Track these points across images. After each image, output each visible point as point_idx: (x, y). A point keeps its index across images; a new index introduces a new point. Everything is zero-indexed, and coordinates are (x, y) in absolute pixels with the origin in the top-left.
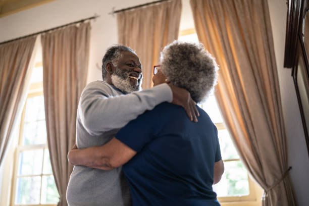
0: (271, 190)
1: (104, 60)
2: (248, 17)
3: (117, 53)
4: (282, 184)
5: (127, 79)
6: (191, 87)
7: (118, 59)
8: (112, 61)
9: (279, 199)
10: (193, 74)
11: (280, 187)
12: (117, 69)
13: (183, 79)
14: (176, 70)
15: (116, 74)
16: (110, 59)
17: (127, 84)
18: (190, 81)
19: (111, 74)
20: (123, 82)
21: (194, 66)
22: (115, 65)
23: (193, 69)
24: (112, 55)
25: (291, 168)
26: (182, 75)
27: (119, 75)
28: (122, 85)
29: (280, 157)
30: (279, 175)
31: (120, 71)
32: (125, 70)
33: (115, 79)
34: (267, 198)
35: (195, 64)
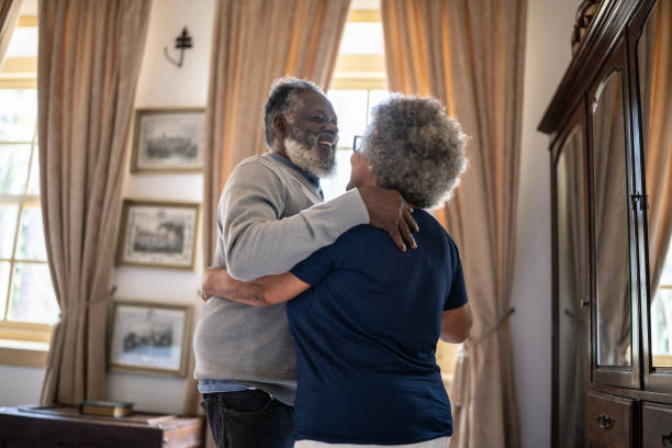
0: (475, 346)
1: (269, 110)
2: (488, 14)
3: (292, 97)
4: (495, 338)
5: (314, 148)
6: (408, 186)
7: (295, 109)
8: (284, 112)
9: (488, 362)
10: (410, 165)
11: (490, 343)
12: (295, 129)
13: (394, 172)
14: (383, 156)
15: (294, 138)
16: (279, 108)
17: (314, 158)
18: (407, 175)
19: (283, 138)
20: (307, 155)
21: (414, 151)
22: (290, 120)
23: (412, 155)
24: (283, 101)
25: (512, 311)
26: (392, 167)
27: (299, 141)
28: (305, 160)
29: (500, 289)
30: (493, 322)
31: (300, 134)
32: (308, 132)
33: (291, 146)
34: (466, 360)
35: (416, 147)
